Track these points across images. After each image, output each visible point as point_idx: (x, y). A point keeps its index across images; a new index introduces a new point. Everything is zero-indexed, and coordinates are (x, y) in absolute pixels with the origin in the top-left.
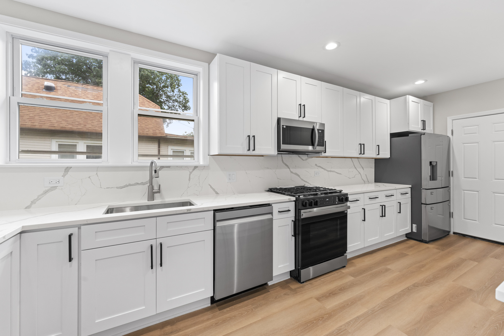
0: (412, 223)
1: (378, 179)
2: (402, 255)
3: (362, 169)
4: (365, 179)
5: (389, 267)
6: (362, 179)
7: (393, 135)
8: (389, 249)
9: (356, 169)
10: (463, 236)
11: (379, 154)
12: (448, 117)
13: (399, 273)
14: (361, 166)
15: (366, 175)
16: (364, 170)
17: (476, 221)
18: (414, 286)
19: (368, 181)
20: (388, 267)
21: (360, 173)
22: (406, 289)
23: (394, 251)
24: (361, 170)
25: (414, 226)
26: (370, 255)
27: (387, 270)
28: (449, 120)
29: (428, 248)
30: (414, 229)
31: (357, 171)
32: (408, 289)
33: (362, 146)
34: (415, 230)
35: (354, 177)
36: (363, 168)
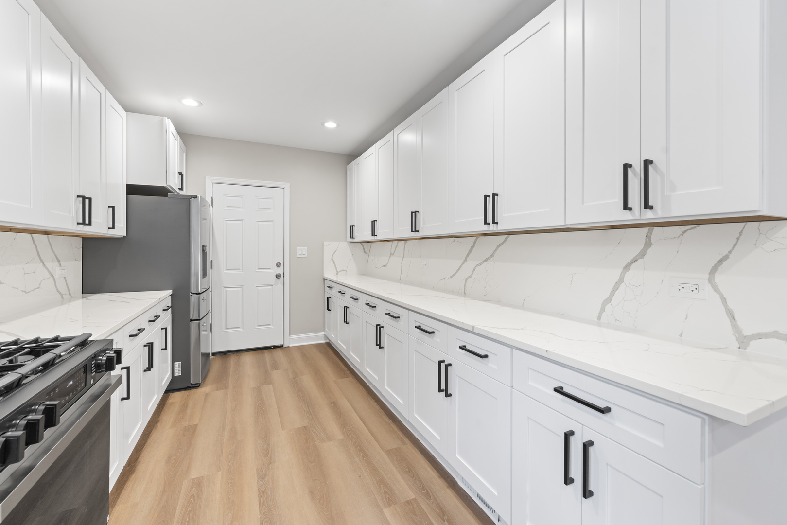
0: (173, 361)
1: (90, 286)
2: (191, 432)
3: (57, 264)
4: (64, 290)
5: (194, 474)
6: (58, 291)
7: (132, 190)
8: (154, 435)
9: (44, 265)
10: (225, 354)
11: (113, 228)
12: (207, 177)
13: (220, 472)
14: (56, 256)
15: (65, 278)
16: (60, 266)
17: (239, 328)
18: (262, 479)
19: (70, 294)
20: (193, 477)
21: (52, 275)
22: (260, 497)
23: (165, 434)
24: (52, 266)
25: (177, 364)
26: (133, 476)
27: (198, 484)
28: (208, 181)
29: (207, 395)
30: (178, 371)
31: (47, 268)
32: (263, 492)
33: (86, 201)
34: (178, 373)
35: (39, 288)
36: (59, 261)
